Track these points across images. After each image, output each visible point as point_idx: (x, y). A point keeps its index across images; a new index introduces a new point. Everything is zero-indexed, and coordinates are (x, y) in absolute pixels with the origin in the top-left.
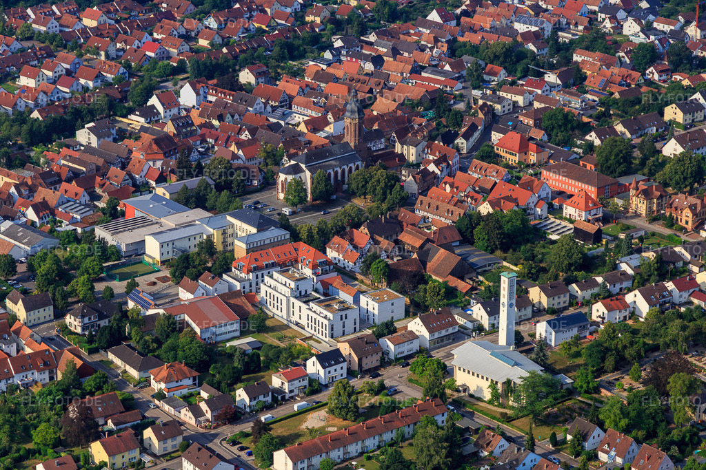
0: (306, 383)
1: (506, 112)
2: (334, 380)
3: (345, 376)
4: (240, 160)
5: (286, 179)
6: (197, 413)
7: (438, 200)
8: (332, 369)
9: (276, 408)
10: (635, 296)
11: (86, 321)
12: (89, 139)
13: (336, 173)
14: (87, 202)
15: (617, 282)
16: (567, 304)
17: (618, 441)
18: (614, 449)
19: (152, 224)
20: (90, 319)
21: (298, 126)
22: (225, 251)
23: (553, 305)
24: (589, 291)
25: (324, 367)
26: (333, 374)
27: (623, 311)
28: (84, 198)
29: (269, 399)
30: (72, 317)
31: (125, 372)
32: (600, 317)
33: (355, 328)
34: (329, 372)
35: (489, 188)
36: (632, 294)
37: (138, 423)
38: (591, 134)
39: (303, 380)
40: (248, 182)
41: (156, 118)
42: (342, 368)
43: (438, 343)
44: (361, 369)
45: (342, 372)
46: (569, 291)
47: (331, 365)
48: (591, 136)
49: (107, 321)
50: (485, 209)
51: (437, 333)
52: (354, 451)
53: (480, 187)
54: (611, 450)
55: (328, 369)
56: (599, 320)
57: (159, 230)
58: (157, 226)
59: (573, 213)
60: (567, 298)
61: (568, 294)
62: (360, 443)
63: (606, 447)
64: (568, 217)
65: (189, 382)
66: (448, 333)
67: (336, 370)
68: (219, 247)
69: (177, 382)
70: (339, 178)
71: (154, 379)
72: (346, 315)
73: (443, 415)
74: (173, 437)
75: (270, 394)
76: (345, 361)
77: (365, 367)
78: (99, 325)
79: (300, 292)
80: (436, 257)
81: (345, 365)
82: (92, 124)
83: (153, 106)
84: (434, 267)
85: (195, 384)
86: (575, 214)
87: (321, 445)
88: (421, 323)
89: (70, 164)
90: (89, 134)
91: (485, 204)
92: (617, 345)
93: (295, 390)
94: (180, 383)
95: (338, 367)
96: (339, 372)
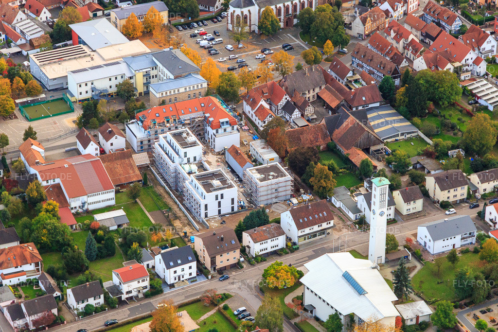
2: (182, 279)
3: (194, 274)
5: (234, 11)
8: (178, 269)
14: (48, 18)
16: (465, 196)
19: (85, 56)
23: (448, 198)
24: (491, 183)
25: (168, 267)
26: (179, 273)
29: (101, 300)
32: (491, 220)
33: (233, 208)
34: (175, 272)
35: (434, 36)
39: (143, 281)
42: (190, 268)
44: (215, 269)
45: (190, 271)
46: (469, 182)
47: (176, 265)
50: (420, 64)
51: (309, 228)
53: (426, 34)
55: (174, 269)
56: (492, 224)
58: (89, 59)
60: (465, 191)
61: (467, 186)
65: (31, 267)
66: (320, 228)
67: (183, 270)
68: (141, 88)
69: (16, 267)
72: (222, 195)
75: (103, 294)
77: (219, 265)
79: (189, 159)
80: (344, 125)
81: (194, 264)
85: (38, 269)
88: (291, 217)
91: (422, 57)
93: (133, 291)
94: (19, 269)
95: (186, 266)
96: (187, 271)
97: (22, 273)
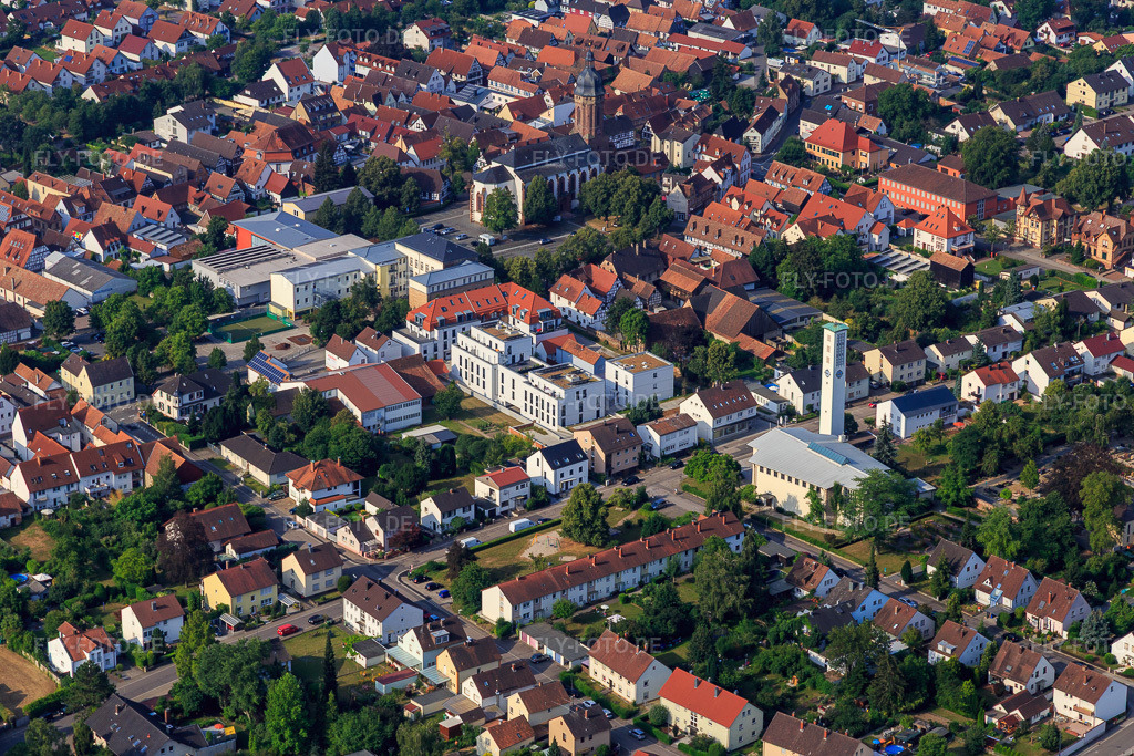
0: (527, 491)
1: (822, 91)
2: (570, 487)
3: (585, 481)
4: (410, 162)
5: (484, 190)
6: (363, 534)
7: (721, 221)
8: (566, 470)
9: (482, 528)
10: (1028, 362)
11: (186, 398)
12: (175, 130)
13: (562, 181)
14: (176, 225)
15: (999, 343)
16: (922, 376)
17: (1006, 573)
18: (999, 586)
19: (281, 257)
20: (191, 397)
21: (498, 112)
22: (394, 299)
23: (902, 377)
24: (956, 356)
25: (554, 467)
26: (567, 478)
27: (1009, 385)
28: (172, 220)
29: (471, 514)
30: (165, 394)
31: (248, 475)
32: (973, 394)
33: (598, 411)
34: (562, 475)
35: (799, 204)
36: (1022, 360)
37: (272, 550)
38: (954, 124)
39: (523, 486)
40: (425, 195)
41: (277, 101)
42: (581, 469)
43: (726, 433)
44: (610, 472)
45: (581, 475)
46: (925, 356)
47: (564, 465)
48: (954, 127)
49: (217, 400)
50: (793, 234)
51: (725, 418)
52: (604, 590)
53: (784, 203)
54: (995, 587)
55: (560, 471)
56: (973, 398)
57: (291, 266)
58: (288, 260)
59: (928, 241)
60: (923, 368)
61: (924, 361)
62: (612, 578)
63: (987, 583)
64: (921, 247)
65: (348, 490)
66: (741, 418)
67: (571, 472)
68: (385, 292)
69: (329, 489)
70: (566, 189)
71: (294, 485)
72: (585, 391)
73: (738, 538)
74: (329, 569)
75: (473, 507)
76: (585, 458)
77: (616, 468)
78: (206, 406)
79: (514, 357)
80: (720, 307)
81: (585, 464)
82: (178, 109)
83: (272, 82)
84: (716, 322)
85: (356, 493)
86: (932, 244)
87: (554, 580)
88: (700, 403)
89: (148, 168)
90: (174, 124)
91: (793, 227)
92: (1001, 435)
93: (510, 502)
94: (333, 492)
95: (575, 467)
96: (577, 474)
97: (337, 497)
